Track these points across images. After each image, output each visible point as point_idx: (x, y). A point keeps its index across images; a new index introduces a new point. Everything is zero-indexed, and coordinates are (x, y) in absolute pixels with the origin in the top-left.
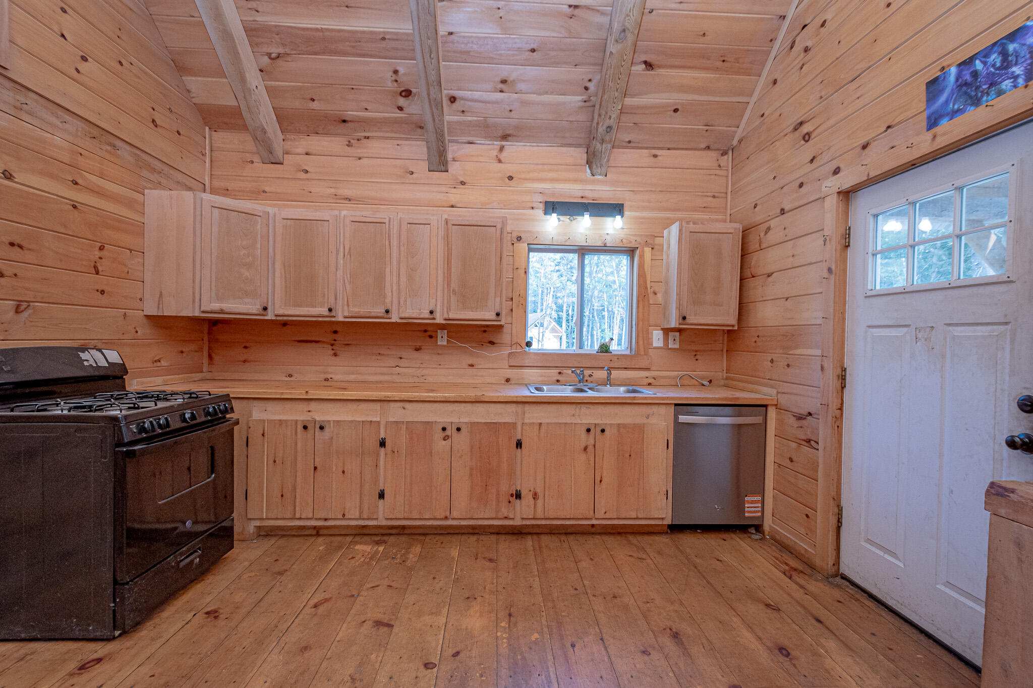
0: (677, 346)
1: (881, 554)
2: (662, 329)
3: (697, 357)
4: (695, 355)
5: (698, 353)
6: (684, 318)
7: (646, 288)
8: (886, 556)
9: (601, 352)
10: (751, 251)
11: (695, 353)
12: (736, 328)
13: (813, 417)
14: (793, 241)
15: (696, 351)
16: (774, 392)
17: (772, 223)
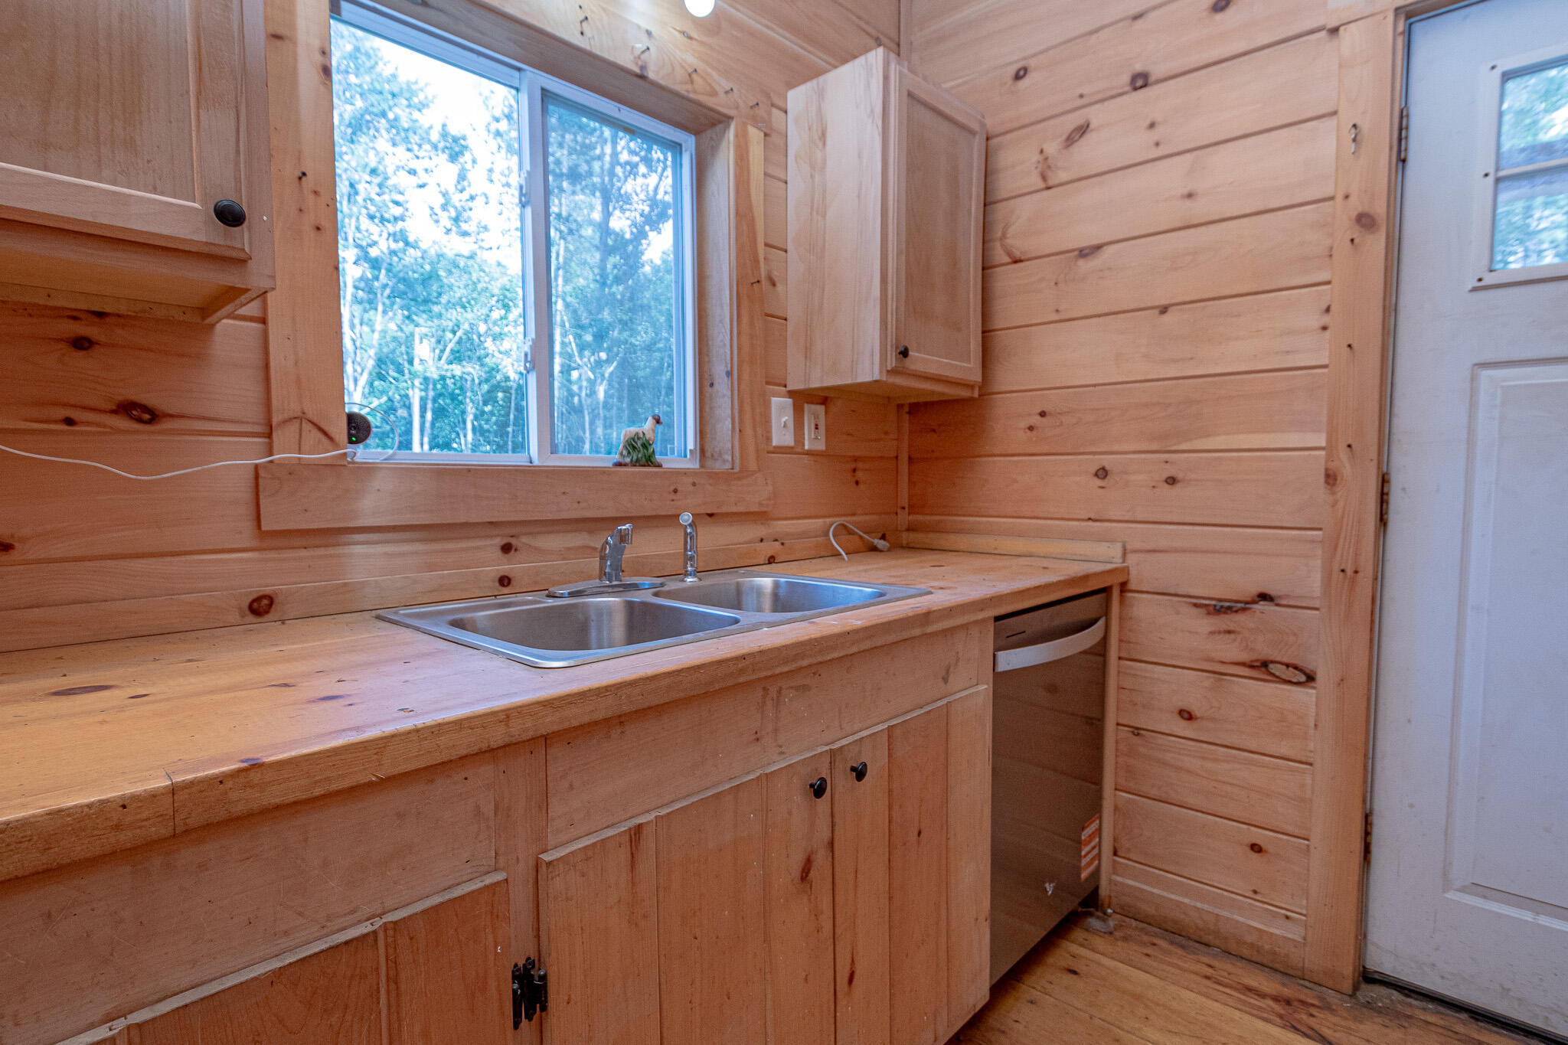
0: (821, 446)
1: (1528, 916)
2: (792, 394)
3: (860, 475)
4: (854, 470)
5: (860, 465)
6: (905, 353)
7: (756, 261)
8: (1544, 920)
9: (634, 464)
10: (1003, 194)
11: (853, 466)
12: (976, 395)
13: (1278, 605)
14: (1188, 156)
15: (856, 459)
16: (1116, 551)
17: (1096, 115)
